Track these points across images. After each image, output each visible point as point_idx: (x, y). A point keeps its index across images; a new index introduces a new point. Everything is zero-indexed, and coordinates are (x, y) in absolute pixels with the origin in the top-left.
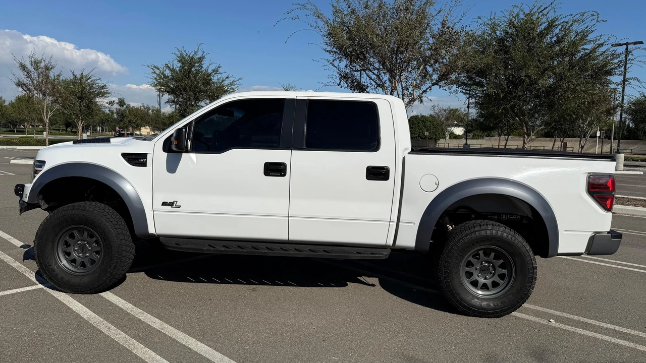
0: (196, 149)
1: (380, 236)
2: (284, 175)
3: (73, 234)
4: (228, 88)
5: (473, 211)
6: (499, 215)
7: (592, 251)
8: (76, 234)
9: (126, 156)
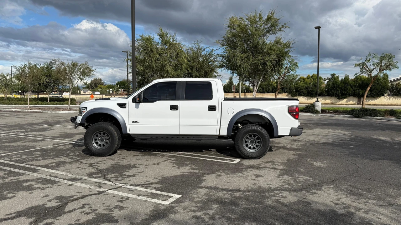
0: (144, 101)
1: (214, 131)
2: (177, 110)
3: (97, 135)
5: (249, 121)
6: (258, 122)
7: (292, 134)
8: (98, 134)
9: (118, 104)
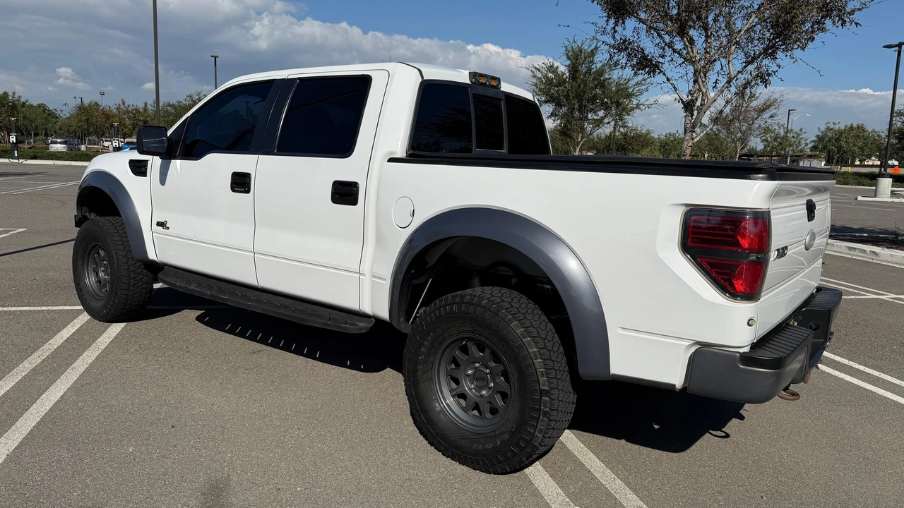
2: (248, 191)
4: (633, 90)
9: (133, 163)
